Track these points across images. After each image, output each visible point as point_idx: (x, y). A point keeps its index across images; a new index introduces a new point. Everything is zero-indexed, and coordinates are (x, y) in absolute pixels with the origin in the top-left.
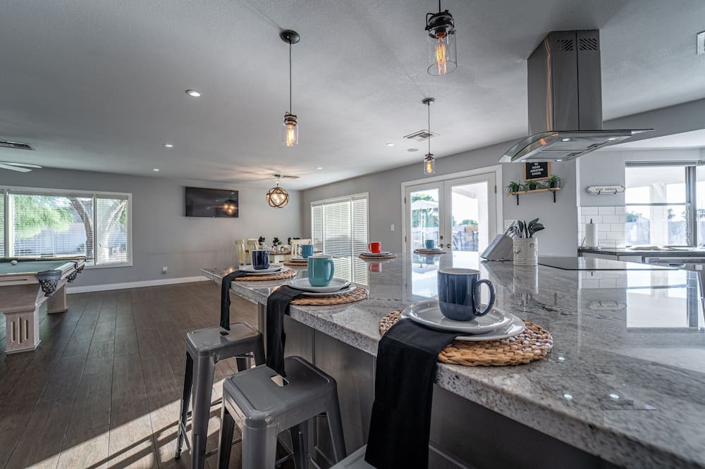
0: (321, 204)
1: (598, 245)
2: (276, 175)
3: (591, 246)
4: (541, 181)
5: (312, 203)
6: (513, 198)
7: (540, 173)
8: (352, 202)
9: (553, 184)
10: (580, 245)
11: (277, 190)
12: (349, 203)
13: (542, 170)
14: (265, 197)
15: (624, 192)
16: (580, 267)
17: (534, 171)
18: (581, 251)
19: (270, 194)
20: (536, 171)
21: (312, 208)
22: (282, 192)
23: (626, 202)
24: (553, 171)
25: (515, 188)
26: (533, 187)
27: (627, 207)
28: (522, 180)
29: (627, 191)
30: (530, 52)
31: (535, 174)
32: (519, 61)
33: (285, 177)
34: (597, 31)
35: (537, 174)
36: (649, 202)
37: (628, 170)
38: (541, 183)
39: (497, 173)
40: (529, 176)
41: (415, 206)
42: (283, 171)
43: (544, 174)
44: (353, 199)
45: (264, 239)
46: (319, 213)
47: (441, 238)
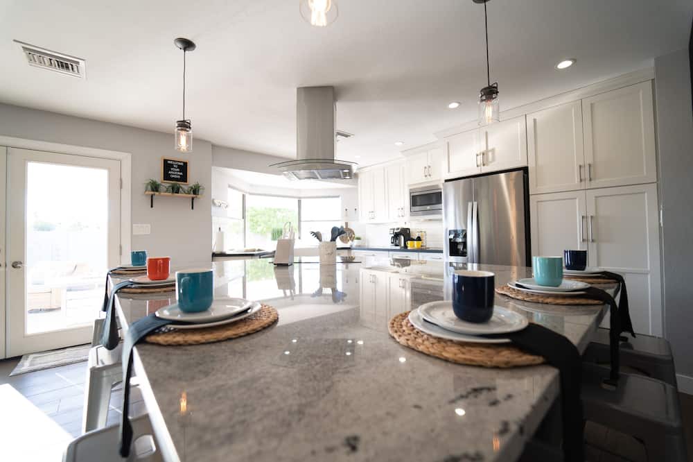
3: (220, 251)
4: (181, 186)
6: (145, 199)
7: (179, 177)
13: (181, 174)
17: (172, 172)
18: (214, 256)
20: (175, 173)
24: (193, 179)
25: (155, 187)
26: (177, 190)
28: (158, 177)
31: (173, 176)
35: (176, 177)
38: (185, 187)
39: (123, 162)
40: (167, 177)
43: (184, 178)
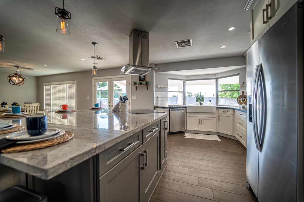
0: (50, 85)
1: (159, 105)
2: (15, 66)
3: (157, 105)
4: (144, 82)
5: (44, 84)
6: (134, 88)
7: (143, 79)
8: (68, 85)
9: (147, 83)
10: (154, 105)
11: (17, 75)
12: (66, 85)
14: (6, 79)
15: (167, 87)
16: (155, 112)
18: (155, 107)
19: (10, 77)
20: (142, 78)
21: (45, 87)
22: (20, 77)
23: (168, 91)
24: (147, 79)
25: (135, 84)
26: (141, 84)
27: (168, 93)
28: (138, 81)
29: (168, 87)
30: (129, 34)
32: (127, 36)
33: (22, 68)
34: (148, 33)
36: (178, 91)
37: (169, 80)
38: (143, 82)
39: (130, 77)
40: (140, 80)
41: (98, 89)
42: (21, 65)
43: (144, 79)
44: (69, 83)
45: (6, 103)
46: (49, 90)
47: (109, 103)
